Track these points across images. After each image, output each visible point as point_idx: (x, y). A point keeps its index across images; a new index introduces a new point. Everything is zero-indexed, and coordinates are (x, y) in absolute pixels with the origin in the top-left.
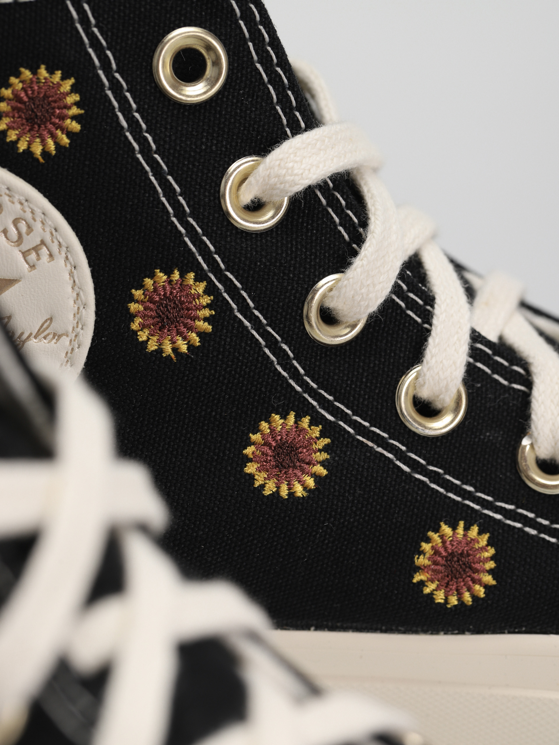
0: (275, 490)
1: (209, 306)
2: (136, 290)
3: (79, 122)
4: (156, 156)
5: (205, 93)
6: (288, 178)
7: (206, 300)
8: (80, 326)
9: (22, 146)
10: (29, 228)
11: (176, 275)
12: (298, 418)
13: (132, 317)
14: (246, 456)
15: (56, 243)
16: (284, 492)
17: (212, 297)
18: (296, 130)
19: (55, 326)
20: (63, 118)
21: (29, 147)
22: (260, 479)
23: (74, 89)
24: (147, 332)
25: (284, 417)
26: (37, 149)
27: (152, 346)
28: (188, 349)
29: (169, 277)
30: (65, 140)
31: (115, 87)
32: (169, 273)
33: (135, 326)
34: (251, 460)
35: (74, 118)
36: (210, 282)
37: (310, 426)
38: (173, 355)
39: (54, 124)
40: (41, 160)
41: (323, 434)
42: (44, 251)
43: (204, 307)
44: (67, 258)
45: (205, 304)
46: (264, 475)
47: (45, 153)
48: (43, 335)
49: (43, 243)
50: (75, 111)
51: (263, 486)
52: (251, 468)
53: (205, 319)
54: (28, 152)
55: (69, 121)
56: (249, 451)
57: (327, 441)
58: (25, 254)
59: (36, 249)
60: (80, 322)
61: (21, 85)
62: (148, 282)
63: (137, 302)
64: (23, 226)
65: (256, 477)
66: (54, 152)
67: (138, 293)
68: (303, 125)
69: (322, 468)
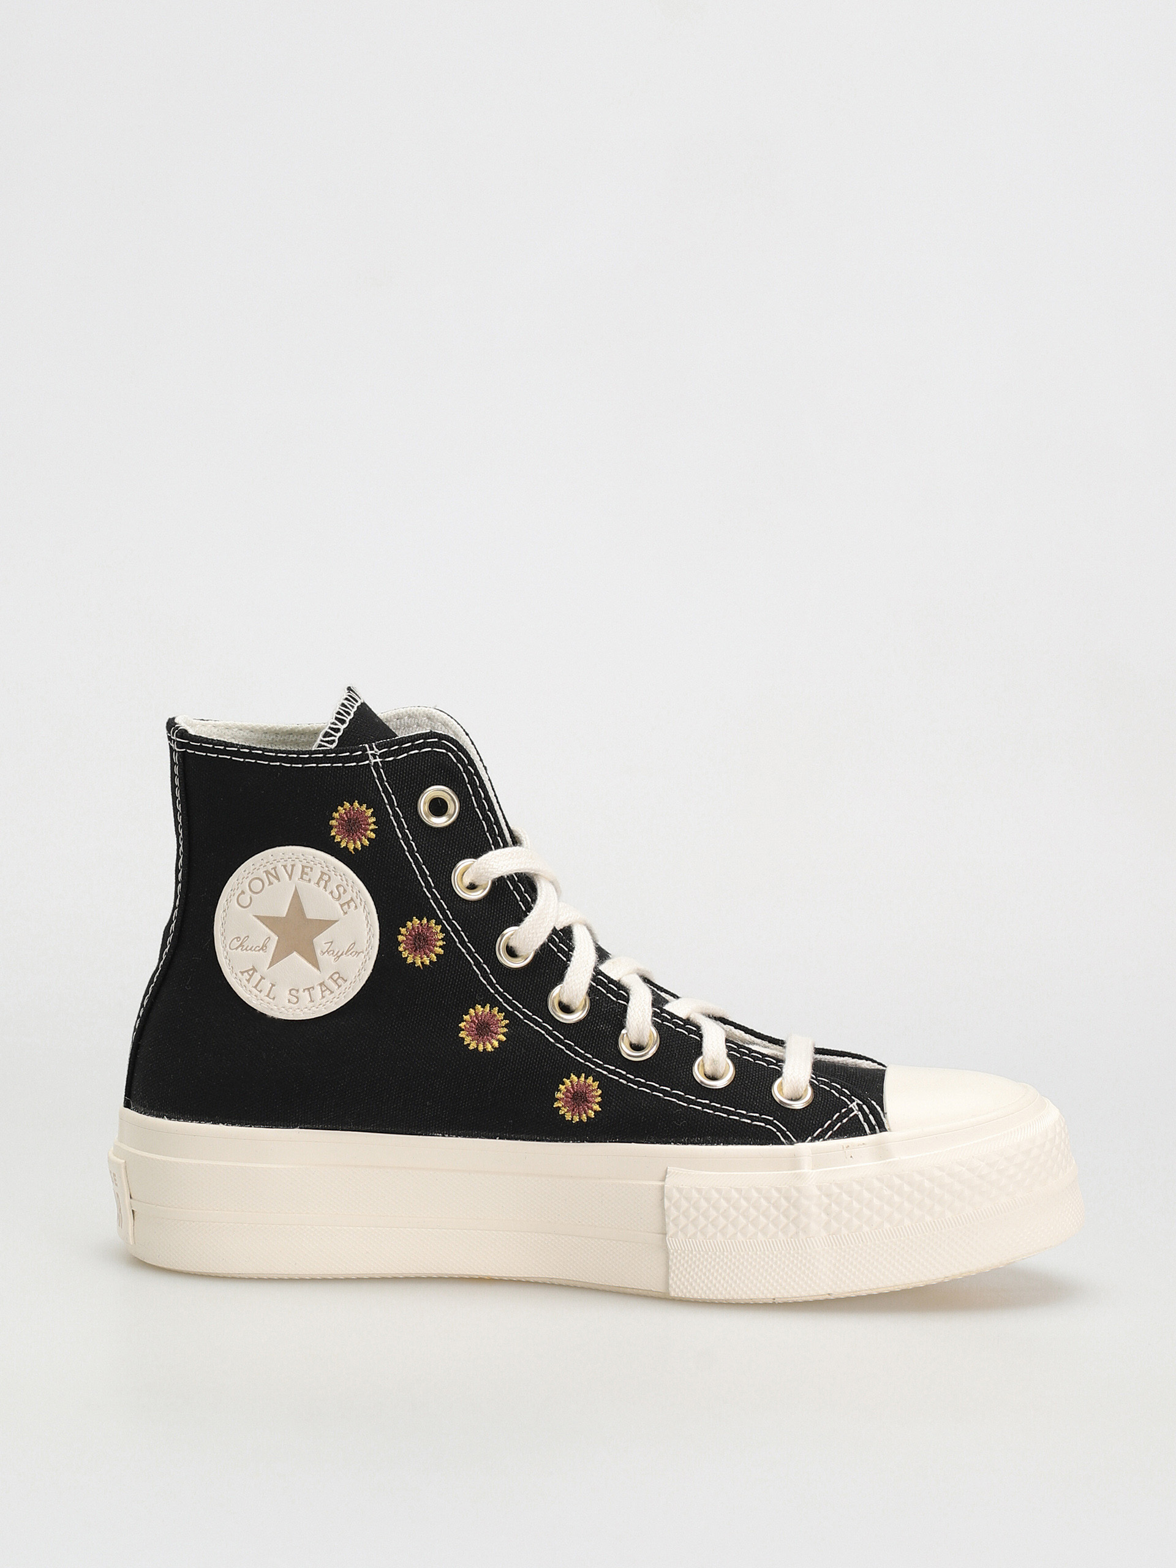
0: (476, 1047)
1: (442, 939)
2: (402, 928)
3: (374, 833)
4: (417, 854)
5: (446, 822)
6: (490, 870)
7: (441, 936)
8: (370, 947)
9: (343, 845)
10: (345, 891)
11: (425, 921)
12: (491, 1008)
13: (399, 944)
14: (461, 1027)
15: (359, 899)
16: (481, 1048)
17: (444, 934)
18: (497, 847)
19: (357, 948)
20: (366, 830)
21: (347, 845)
22: (467, 1040)
23: (373, 815)
24: (407, 952)
25: (483, 1007)
26: (351, 847)
27: (410, 960)
28: (430, 963)
29: (421, 922)
30: (366, 843)
31: (396, 815)
32: (421, 919)
33: (401, 949)
34: (463, 1030)
35: (372, 830)
36: (443, 926)
37: (498, 1013)
38: (421, 966)
39: (361, 833)
40: (353, 853)
41: (505, 1018)
42: (352, 904)
43: (440, 940)
44: (365, 907)
45: (440, 938)
46: (470, 1038)
47: (355, 849)
48: (350, 952)
49: (352, 899)
50: (373, 827)
51: (469, 1045)
52: (462, 1034)
53: (440, 947)
54: (346, 848)
55: (369, 832)
56: (462, 1025)
57: (507, 1021)
58: (342, 906)
59: (348, 903)
60: (370, 945)
61: (344, 811)
62: (409, 924)
63: (402, 935)
64: (341, 890)
65: (466, 1039)
66: (360, 849)
67: (403, 930)
68: (502, 844)
69: (503, 1037)
